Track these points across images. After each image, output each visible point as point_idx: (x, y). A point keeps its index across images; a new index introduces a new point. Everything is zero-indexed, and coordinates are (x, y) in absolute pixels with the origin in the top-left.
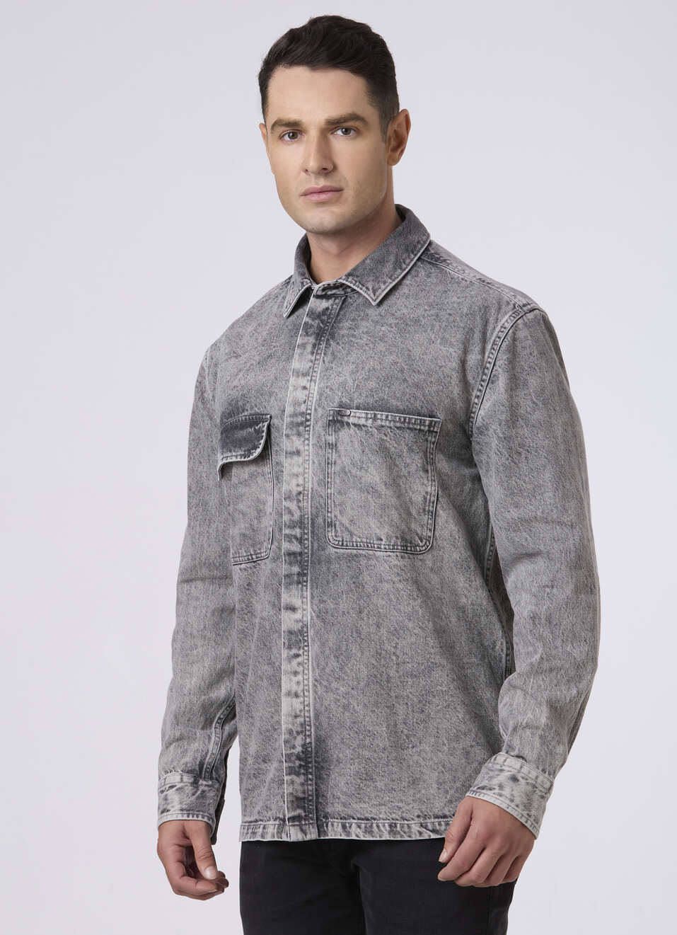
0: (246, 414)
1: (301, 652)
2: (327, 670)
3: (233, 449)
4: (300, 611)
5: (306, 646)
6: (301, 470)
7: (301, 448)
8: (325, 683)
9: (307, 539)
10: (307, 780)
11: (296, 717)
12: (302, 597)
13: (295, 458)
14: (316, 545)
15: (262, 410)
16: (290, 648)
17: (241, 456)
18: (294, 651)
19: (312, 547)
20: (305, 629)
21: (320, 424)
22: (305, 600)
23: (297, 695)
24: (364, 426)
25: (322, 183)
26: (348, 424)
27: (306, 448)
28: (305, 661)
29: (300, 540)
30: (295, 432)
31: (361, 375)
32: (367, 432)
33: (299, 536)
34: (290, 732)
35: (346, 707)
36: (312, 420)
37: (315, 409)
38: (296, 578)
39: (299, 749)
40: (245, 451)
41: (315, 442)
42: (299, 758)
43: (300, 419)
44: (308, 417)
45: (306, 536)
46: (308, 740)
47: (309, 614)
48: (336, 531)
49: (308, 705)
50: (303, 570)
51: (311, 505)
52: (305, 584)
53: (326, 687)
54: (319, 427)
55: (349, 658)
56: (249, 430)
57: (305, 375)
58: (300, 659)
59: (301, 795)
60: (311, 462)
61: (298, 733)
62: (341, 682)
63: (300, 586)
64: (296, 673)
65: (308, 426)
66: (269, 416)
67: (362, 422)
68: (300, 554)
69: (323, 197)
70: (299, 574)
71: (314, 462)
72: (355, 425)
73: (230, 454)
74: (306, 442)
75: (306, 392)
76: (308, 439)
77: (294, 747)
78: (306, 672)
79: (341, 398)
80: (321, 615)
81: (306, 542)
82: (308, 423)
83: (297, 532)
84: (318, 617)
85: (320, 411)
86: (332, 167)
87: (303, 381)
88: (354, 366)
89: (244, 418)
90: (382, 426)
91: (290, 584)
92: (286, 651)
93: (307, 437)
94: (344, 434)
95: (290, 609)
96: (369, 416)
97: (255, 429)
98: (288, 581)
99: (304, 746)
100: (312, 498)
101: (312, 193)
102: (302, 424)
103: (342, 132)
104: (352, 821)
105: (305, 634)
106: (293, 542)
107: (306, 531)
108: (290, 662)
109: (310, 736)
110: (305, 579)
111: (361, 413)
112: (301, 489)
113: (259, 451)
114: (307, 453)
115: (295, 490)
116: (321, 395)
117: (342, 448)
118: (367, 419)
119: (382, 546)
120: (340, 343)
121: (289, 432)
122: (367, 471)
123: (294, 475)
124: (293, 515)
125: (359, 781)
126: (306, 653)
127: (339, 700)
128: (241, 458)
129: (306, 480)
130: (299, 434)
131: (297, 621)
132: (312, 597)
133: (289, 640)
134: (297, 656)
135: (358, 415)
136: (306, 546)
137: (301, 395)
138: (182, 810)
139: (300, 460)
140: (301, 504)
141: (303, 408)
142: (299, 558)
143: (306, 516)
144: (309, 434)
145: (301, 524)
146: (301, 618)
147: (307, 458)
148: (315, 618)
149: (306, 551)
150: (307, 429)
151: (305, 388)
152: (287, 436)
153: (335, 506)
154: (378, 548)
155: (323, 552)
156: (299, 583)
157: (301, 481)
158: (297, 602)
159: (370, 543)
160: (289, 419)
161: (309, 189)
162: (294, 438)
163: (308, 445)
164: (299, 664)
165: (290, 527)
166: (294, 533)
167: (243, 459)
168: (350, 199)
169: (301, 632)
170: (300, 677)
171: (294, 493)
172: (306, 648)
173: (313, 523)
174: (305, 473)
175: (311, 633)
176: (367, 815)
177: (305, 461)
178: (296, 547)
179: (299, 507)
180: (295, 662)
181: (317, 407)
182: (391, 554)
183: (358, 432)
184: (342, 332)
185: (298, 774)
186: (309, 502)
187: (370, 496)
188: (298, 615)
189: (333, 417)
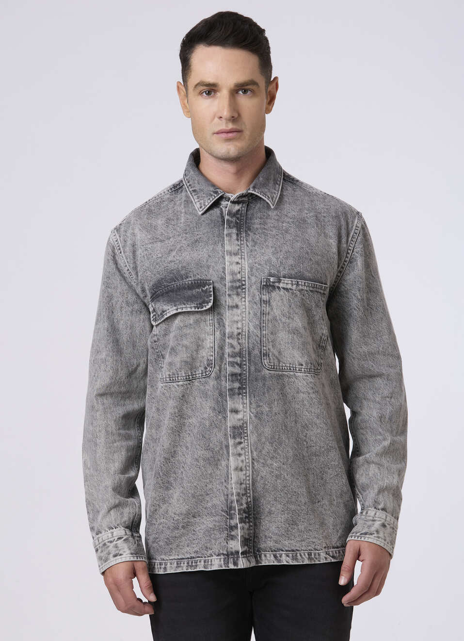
0: (190, 279)
1: (243, 440)
2: (264, 452)
3: (185, 302)
4: (242, 413)
5: (246, 436)
6: (240, 318)
7: (240, 304)
8: (262, 461)
9: (245, 365)
10: (250, 526)
11: (241, 484)
12: (243, 403)
13: (235, 310)
14: (253, 368)
15: (204, 277)
16: (234, 437)
17: (195, 307)
18: (238, 440)
19: (249, 369)
20: (245, 425)
21: (254, 287)
22: (245, 405)
23: (241, 470)
24: (290, 289)
25: (230, 126)
26: (279, 288)
27: (243, 303)
28: (246, 447)
29: (240, 366)
30: (235, 292)
31: (281, 256)
32: (293, 294)
33: (239, 362)
34: (238, 494)
35: (278, 477)
36: (247, 284)
37: (249, 277)
38: (237, 391)
39: (245, 506)
40: (197, 304)
41: (250, 299)
42: (245, 512)
43: (238, 284)
44: (244, 283)
45: (244, 363)
46: (249, 500)
47: (248, 415)
48: (270, 359)
49: (249, 476)
50: (242, 386)
51: (248, 342)
52: (244, 394)
53: (263, 463)
54: (254, 290)
55: (280, 444)
56: (197, 290)
57: (236, 254)
58: (242, 445)
59: (247, 537)
60: (247, 313)
61: (243, 495)
62: (275, 460)
63: (241, 396)
64: (240, 455)
65: (244, 289)
66: (212, 282)
67: (289, 286)
68: (240, 375)
69: (230, 135)
70: (239, 388)
71: (249, 313)
72: (284, 288)
73: (184, 306)
74: (243, 299)
75: (239, 266)
76: (245, 298)
77: (242, 505)
78: (247, 454)
79: (269, 271)
80: (258, 416)
81: (245, 366)
82: (243, 287)
83: (238, 360)
84: (256, 416)
85: (253, 279)
86: (237, 115)
87: (236, 259)
88: (274, 249)
89: (190, 282)
90: (302, 290)
91: (234, 395)
92: (233, 440)
93: (243, 296)
94: (275, 294)
95: (234, 412)
96: (294, 283)
97: (202, 290)
98: (231, 392)
99: (247, 503)
100: (248, 337)
101: (222, 133)
102: (239, 287)
103: (242, 92)
104: (281, 552)
105: (245, 429)
106: (235, 367)
107: (244, 359)
108: (236, 447)
109: (250, 496)
110: (244, 391)
111: (287, 280)
112: (240, 331)
113: (210, 304)
114: (244, 307)
115: (236, 332)
116: (251, 268)
117: (275, 303)
118: (292, 285)
119: (303, 370)
120: (257, 233)
121: (231, 293)
122: (293, 319)
123: (235, 321)
124: (235, 348)
125: (288, 525)
126: (246, 441)
127: (273, 472)
128: (195, 309)
129: (244, 325)
130: (238, 294)
131: (239, 420)
132: (251, 403)
133: (234, 433)
134: (240, 443)
135: (286, 282)
136: (245, 369)
137: (236, 268)
138: (132, 554)
139: (239, 311)
140: (240, 341)
141: (239, 277)
142: (239, 378)
143: (244, 349)
144: (245, 294)
145: (240, 354)
146: (242, 417)
147: (244, 310)
148: (253, 418)
149: (245, 372)
150: (243, 290)
151: (238, 263)
152: (229, 295)
153: (269, 342)
154: (299, 370)
155: (259, 374)
156: (239, 394)
157: (240, 325)
158: (240, 407)
159: (293, 367)
160: (230, 284)
161: (221, 130)
162: (235, 297)
163: (245, 301)
164: (242, 449)
165: (232, 356)
166: (235, 361)
167: (197, 310)
168: (247, 138)
169: (241, 427)
170: (243, 457)
171: (235, 333)
172: (246, 438)
173: (249, 354)
174: (242, 320)
175: (250, 428)
176: (293, 548)
177: (242, 312)
178: (237, 370)
179: (239, 343)
180: (239, 448)
181: (250, 276)
182: (308, 374)
183: (286, 293)
184: (255, 226)
185: (245, 522)
186: (247, 339)
187: (295, 336)
188: (240, 416)
189: (266, 283)
